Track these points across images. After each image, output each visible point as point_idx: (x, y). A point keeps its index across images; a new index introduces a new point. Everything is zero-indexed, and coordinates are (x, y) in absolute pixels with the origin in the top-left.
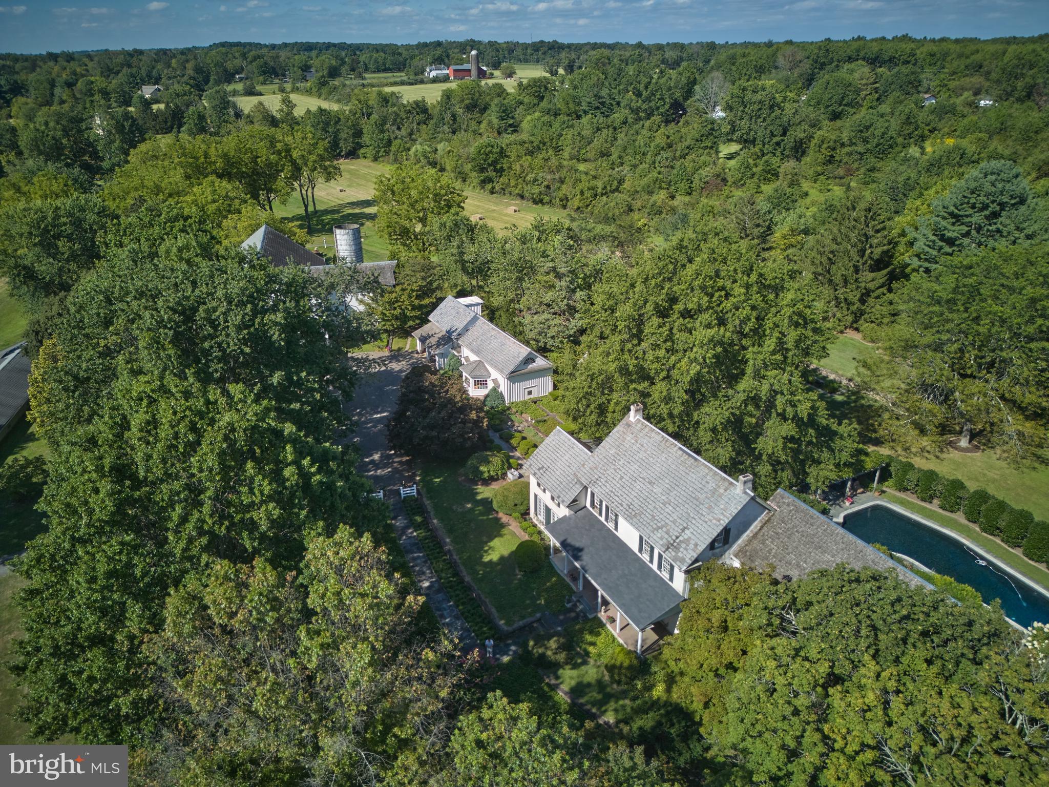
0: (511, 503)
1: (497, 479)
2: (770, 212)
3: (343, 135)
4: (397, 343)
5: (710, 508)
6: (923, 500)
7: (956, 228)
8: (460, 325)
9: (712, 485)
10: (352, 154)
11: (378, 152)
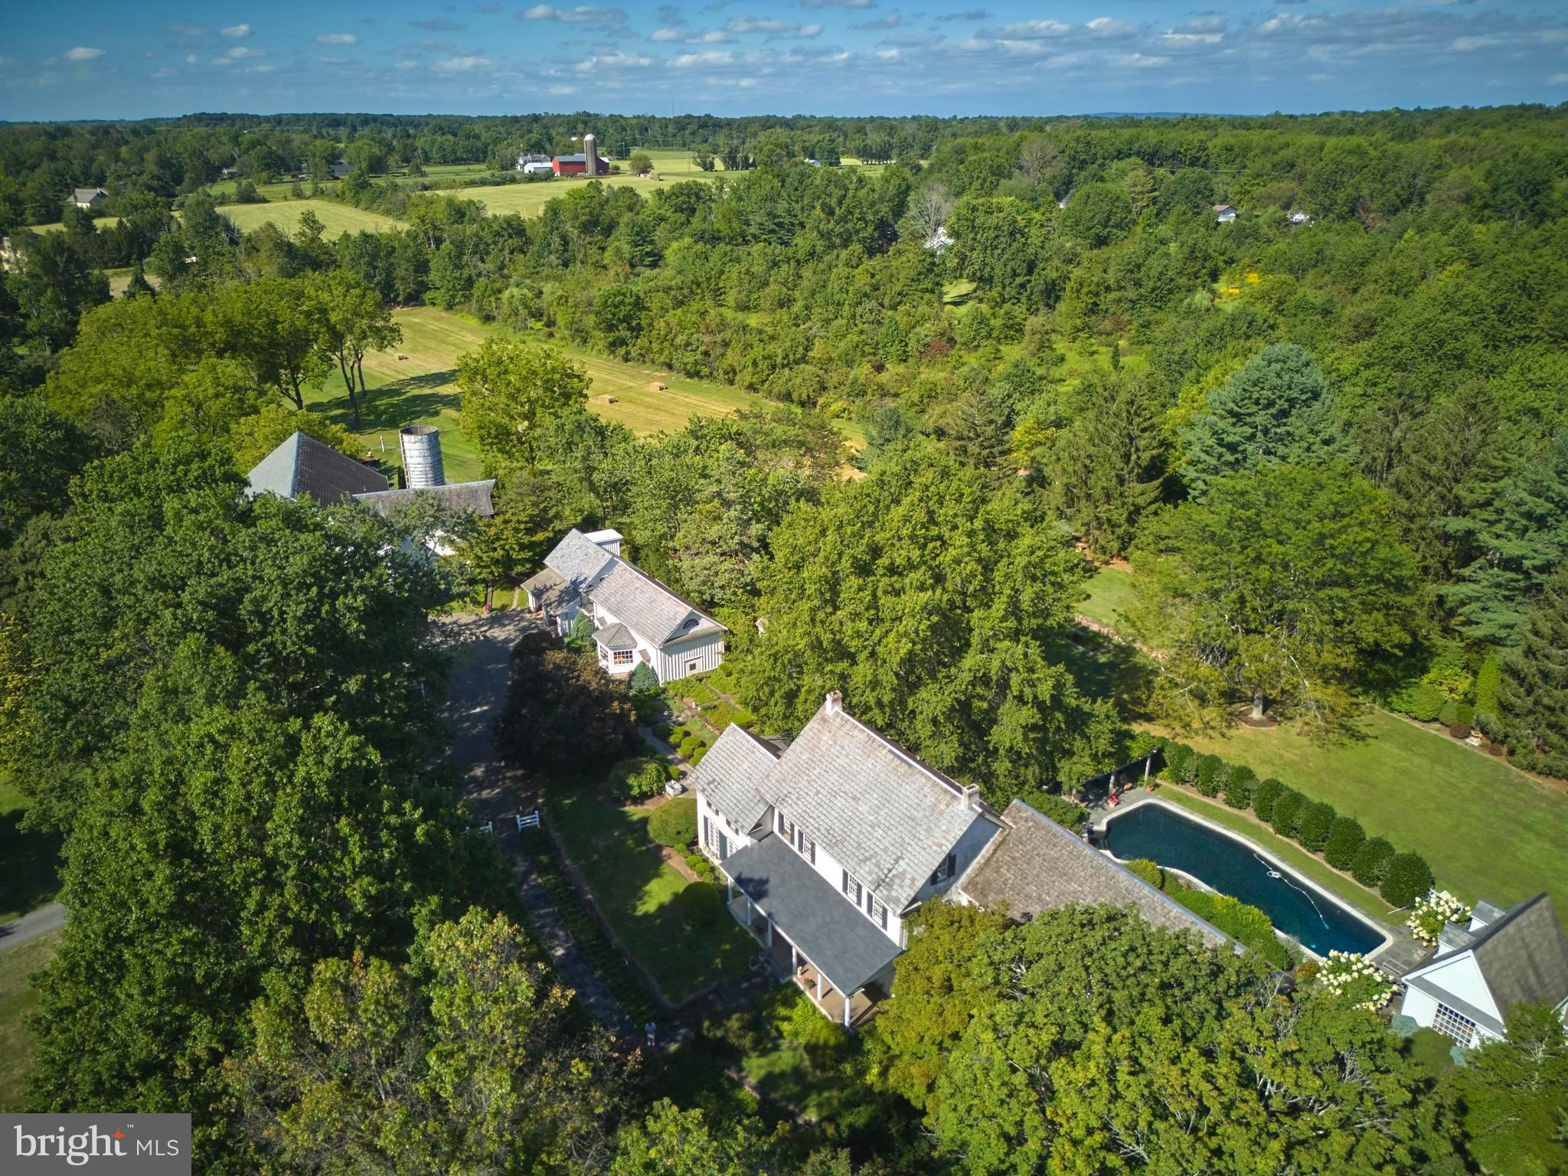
0: (672, 830)
1: (652, 796)
2: (1009, 396)
3: (400, 272)
4: (498, 598)
5: (929, 830)
6: (1206, 794)
7: (1238, 429)
8: (590, 572)
9: (930, 800)
10: (414, 299)
11: (453, 297)
